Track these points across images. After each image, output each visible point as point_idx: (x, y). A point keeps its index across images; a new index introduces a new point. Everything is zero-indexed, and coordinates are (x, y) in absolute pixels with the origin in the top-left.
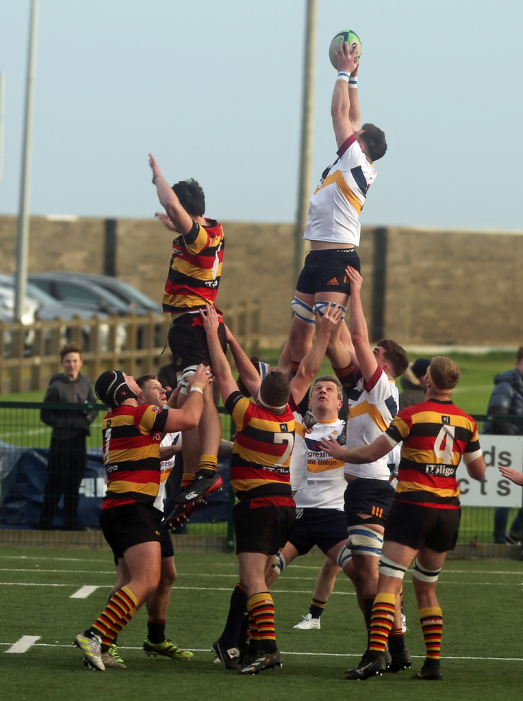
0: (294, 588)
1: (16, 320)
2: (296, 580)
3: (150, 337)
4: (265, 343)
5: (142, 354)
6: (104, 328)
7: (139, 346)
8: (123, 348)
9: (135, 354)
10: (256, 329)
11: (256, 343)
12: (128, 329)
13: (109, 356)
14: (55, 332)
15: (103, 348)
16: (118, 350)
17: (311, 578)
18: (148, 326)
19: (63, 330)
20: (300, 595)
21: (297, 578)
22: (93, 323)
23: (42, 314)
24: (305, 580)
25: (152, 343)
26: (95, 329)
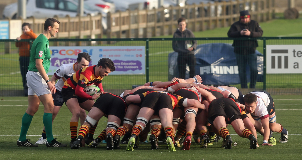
0: (291, 108)
1: (178, 5)
2: (291, 105)
3: (231, 10)
4: (277, 11)
5: (228, 17)
6: (213, 7)
7: (227, 14)
8: (221, 15)
9: (225, 17)
10: (273, 5)
11: (274, 11)
12: (223, 7)
13: (215, 18)
14: (193, 10)
15: (213, 15)
16: (219, 16)
17: (297, 104)
18: (230, 6)
19: (196, 8)
20: (293, 111)
21: (291, 104)
22: (208, 5)
23: (188, 3)
24: (295, 105)
25: (232, 12)
26: (209, 8)
